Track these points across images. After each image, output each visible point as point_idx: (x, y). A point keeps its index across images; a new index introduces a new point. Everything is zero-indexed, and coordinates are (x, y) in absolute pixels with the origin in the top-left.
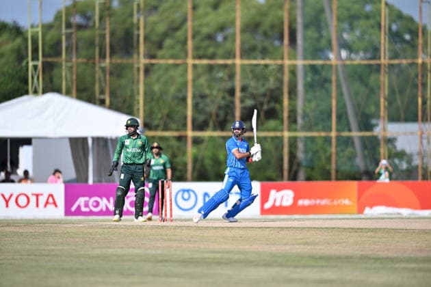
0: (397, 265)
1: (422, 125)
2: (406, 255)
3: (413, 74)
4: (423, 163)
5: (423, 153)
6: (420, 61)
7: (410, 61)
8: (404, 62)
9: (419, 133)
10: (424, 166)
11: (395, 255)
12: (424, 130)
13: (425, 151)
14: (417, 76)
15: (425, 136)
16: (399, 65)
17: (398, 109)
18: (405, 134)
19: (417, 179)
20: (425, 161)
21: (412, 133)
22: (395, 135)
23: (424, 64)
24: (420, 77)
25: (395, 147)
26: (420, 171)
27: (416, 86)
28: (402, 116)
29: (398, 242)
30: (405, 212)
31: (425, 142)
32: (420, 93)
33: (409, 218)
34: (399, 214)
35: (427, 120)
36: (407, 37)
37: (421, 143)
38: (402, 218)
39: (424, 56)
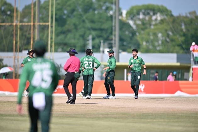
0: (5, 118)
1: (15, 54)
2: (8, 113)
3: (11, 30)
4: (15, 71)
5: (15, 66)
6: (14, 24)
7: (10, 24)
8: (7, 24)
9: (14, 57)
10: (16, 73)
11: (4, 113)
12: (16, 56)
13: (16, 65)
14: (13, 31)
15: (16, 58)
16: (5, 26)
17: (4, 46)
18: (7, 57)
19: (12, 78)
20: (16, 70)
21: (10, 57)
22: (2, 58)
23: (16, 25)
24: (14, 31)
25: (3, 63)
26: (14, 75)
27: (12, 35)
28: (6, 49)
29: (5, 107)
30: (7, 93)
31: (16, 61)
32: (14, 39)
33: (9, 96)
34: (4, 94)
35: (17, 51)
36: (9, 13)
37: (15, 61)
38: (6, 96)
39: (17, 22)
